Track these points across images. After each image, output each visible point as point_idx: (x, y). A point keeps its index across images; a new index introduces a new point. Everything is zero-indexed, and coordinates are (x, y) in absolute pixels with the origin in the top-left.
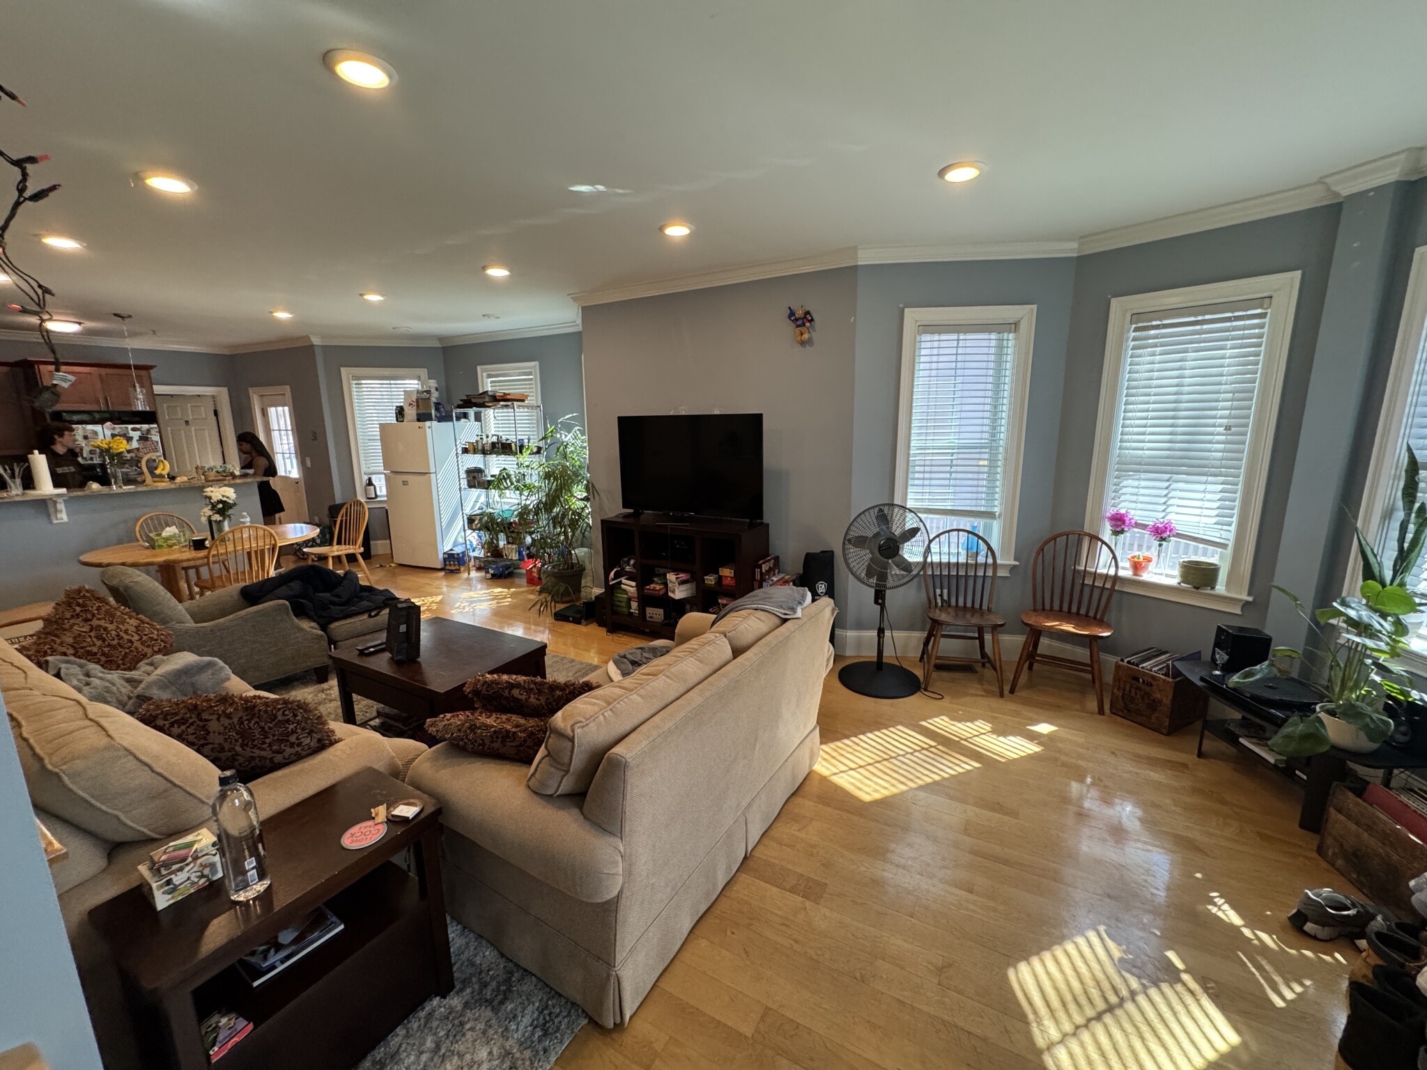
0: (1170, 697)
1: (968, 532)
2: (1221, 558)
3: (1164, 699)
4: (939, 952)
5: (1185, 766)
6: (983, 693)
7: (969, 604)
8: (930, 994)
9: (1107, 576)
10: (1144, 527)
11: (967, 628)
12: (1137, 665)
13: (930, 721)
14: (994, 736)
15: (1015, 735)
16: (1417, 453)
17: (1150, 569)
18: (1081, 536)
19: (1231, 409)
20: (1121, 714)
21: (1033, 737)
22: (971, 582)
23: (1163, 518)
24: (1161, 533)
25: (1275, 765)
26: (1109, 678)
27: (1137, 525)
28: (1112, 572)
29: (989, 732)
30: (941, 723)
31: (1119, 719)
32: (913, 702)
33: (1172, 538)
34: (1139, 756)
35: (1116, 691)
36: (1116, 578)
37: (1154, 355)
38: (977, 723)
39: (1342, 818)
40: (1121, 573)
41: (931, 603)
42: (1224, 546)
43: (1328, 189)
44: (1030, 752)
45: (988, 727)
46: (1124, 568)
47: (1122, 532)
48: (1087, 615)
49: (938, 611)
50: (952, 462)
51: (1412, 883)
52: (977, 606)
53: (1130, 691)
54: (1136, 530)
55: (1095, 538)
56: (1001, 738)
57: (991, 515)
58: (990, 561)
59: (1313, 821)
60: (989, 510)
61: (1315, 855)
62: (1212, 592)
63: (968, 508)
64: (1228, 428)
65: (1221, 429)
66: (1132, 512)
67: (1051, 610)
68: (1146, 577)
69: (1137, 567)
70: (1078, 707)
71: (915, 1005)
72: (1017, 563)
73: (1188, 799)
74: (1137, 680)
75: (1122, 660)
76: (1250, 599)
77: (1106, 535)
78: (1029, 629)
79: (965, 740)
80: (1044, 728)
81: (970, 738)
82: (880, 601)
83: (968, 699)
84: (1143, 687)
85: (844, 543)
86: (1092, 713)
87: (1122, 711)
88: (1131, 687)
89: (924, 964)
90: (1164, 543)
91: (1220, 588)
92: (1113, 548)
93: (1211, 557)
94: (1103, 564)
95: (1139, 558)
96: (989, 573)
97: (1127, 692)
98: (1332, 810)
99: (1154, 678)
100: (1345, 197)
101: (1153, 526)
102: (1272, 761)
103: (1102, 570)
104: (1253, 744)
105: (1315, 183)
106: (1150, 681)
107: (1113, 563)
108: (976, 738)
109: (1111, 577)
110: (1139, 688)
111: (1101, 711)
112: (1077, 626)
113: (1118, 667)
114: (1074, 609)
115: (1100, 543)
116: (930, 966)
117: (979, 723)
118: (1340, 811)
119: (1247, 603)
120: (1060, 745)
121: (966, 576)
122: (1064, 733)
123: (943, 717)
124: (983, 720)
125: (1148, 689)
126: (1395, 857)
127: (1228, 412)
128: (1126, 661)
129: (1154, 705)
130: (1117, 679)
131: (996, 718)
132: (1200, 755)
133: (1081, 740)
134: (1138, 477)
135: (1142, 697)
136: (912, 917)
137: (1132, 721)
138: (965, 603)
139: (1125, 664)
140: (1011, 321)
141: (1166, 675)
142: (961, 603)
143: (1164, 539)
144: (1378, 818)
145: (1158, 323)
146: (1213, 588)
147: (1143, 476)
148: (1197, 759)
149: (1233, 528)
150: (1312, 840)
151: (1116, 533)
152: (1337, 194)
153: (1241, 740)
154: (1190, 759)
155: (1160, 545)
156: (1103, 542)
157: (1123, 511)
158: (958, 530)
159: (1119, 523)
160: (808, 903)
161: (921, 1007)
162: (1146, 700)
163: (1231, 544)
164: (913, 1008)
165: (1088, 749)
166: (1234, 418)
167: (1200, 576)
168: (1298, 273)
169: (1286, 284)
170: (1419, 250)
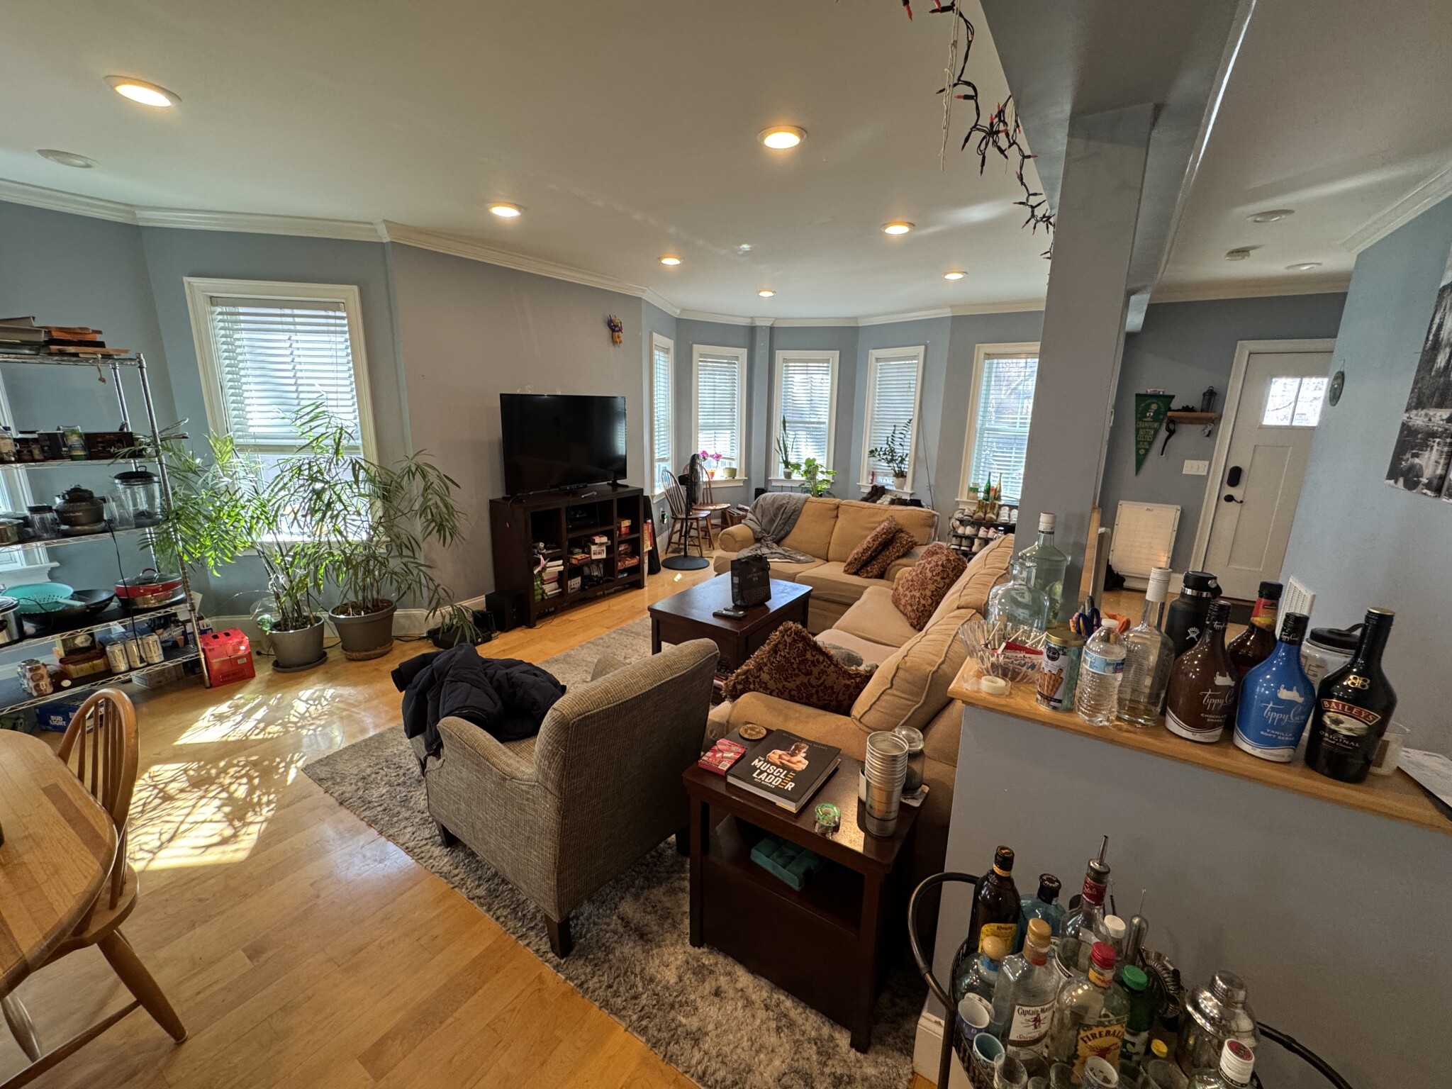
24: (718, 457)
100: (756, 326)
119: (746, 480)
149: (737, 451)
152: (754, 324)
163: (737, 458)
166: (731, 405)
167: (733, 472)
168: (746, 350)
169: (743, 353)
170: (777, 351)
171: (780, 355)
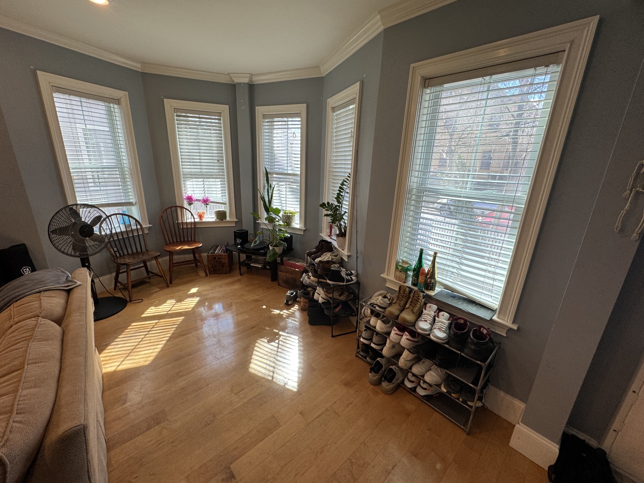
0: (227, 260)
1: (122, 214)
2: (225, 208)
3: (226, 262)
4: (226, 386)
5: (240, 280)
6: (159, 289)
7: (135, 251)
8: (236, 400)
9: (191, 223)
10: (199, 200)
11: (138, 263)
12: (214, 253)
13: (145, 313)
14: (179, 303)
15: (186, 299)
16: (267, 169)
17: (205, 217)
18: (176, 207)
19: (218, 153)
20: (213, 273)
21: (193, 295)
22: (131, 240)
23: (205, 196)
24: (206, 202)
25: (262, 268)
26: (205, 262)
27: (197, 200)
28: (193, 221)
29: (176, 303)
30: (151, 311)
31: (213, 275)
32: (129, 309)
33: (210, 204)
34: (226, 284)
35: (209, 265)
36: (195, 223)
37: (187, 129)
38: (167, 302)
39: (282, 273)
40: (196, 220)
41: (114, 257)
42: (225, 204)
43: (231, 78)
44: (197, 301)
45: (173, 301)
46: (197, 218)
47: (192, 204)
48: (188, 241)
49: (119, 260)
50: (98, 176)
51: (301, 280)
52: (139, 250)
53: (214, 263)
54: (196, 202)
55: (182, 208)
56: (183, 303)
57: (130, 204)
58: (139, 227)
59: (275, 278)
60: (128, 201)
61: (278, 286)
62: (226, 221)
63: (116, 202)
64: (218, 161)
65: (216, 161)
66: (193, 195)
67: (173, 242)
68: (204, 220)
69: (201, 217)
70: (198, 277)
71: (235, 408)
72: (151, 225)
73: (247, 289)
74: (215, 258)
75: (209, 253)
76: (237, 220)
77: (186, 205)
78: (169, 253)
79: (169, 311)
80: (194, 290)
81: (171, 309)
82: (87, 264)
83: (155, 295)
84: (218, 260)
85: (49, 235)
86: (204, 277)
87: (213, 272)
88: (214, 261)
89: (226, 394)
90: (208, 206)
91: (228, 219)
92: (190, 210)
93: (222, 208)
94: (188, 218)
95: (200, 213)
96: (140, 233)
97: (213, 264)
98: (279, 272)
99: (221, 255)
100: (236, 83)
101: (203, 200)
102: (260, 267)
103: (189, 221)
104: (254, 264)
105: (227, 74)
106: (220, 257)
107: (192, 217)
108: (173, 308)
109: (193, 222)
110: (217, 261)
111: (207, 275)
112: (189, 246)
113: (208, 256)
114: (182, 240)
115: (185, 210)
116: (228, 393)
117: (169, 302)
118: (281, 271)
119: (236, 221)
120: (204, 293)
121: (128, 237)
122: (202, 288)
123: (151, 308)
124: (170, 299)
125: (220, 260)
126: (294, 276)
127: (217, 155)
128: (210, 253)
129: (223, 265)
130: (209, 261)
131: (173, 296)
132: (241, 275)
133: (208, 288)
134: (192, 180)
135: (219, 264)
136: (208, 385)
137: (217, 274)
138: (132, 251)
139: (210, 254)
140: (115, 98)
141: (224, 253)
142: (130, 252)
143: (207, 204)
144: (289, 269)
145: (185, 115)
146: (226, 219)
147: (194, 180)
148: (241, 276)
149: (227, 197)
150: (276, 283)
151: (190, 204)
152: (233, 81)
153: (251, 265)
154: (239, 277)
155: (206, 207)
156: (186, 209)
157: (190, 195)
158: (116, 214)
159: (190, 200)
160: (162, 425)
161: (237, 406)
162: (220, 264)
163: (228, 203)
164: (235, 410)
165: (213, 289)
166: (219, 157)
167: (221, 215)
168: (228, 106)
169: (225, 109)
170: (256, 107)
171: (260, 110)
